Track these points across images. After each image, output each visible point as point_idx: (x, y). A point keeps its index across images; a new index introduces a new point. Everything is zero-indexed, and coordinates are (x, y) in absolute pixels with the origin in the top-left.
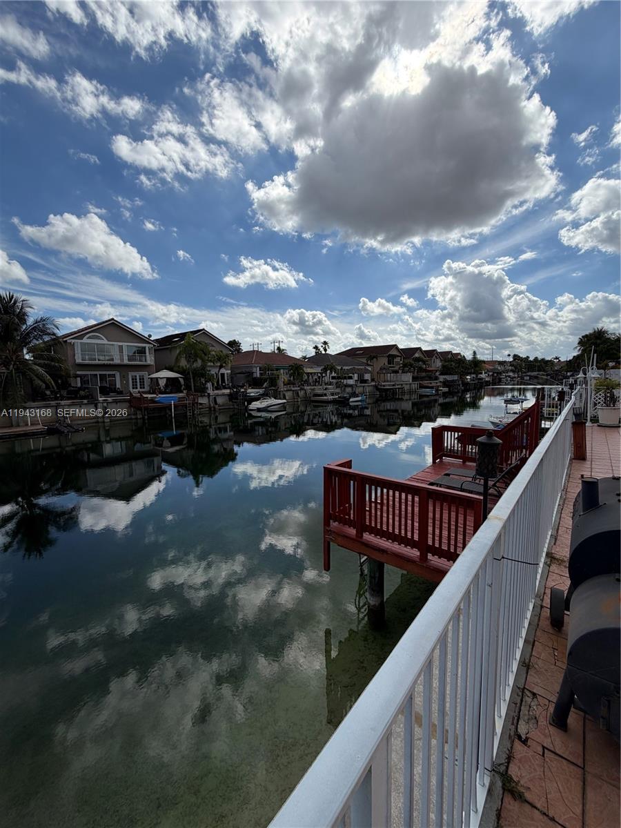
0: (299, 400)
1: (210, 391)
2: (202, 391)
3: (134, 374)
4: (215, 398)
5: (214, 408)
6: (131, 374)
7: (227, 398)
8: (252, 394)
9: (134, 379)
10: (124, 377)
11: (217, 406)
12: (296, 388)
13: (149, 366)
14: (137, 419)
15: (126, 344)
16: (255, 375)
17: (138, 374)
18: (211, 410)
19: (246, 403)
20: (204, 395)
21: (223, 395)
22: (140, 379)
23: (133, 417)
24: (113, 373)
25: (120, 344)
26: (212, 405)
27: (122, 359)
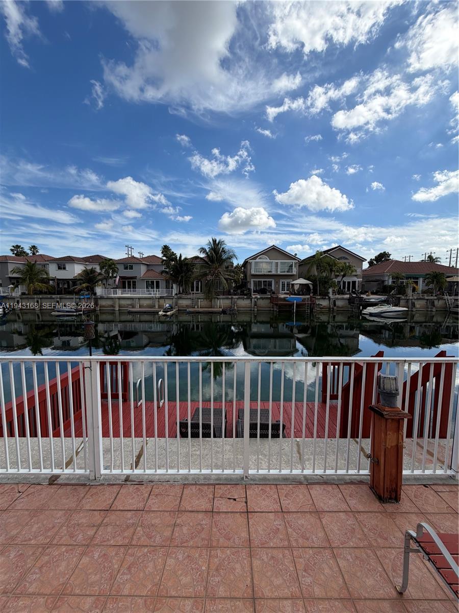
0: (434, 310)
1: (331, 295)
2: (325, 295)
3: (283, 281)
4: (334, 301)
5: (333, 308)
6: (281, 281)
7: (347, 301)
8: (371, 300)
9: (283, 285)
10: (277, 283)
11: (335, 308)
12: (432, 298)
13: (293, 275)
14: (274, 311)
15: (280, 261)
16: (386, 283)
17: (286, 281)
18: (330, 310)
19: (361, 307)
20: (325, 298)
21: (343, 299)
22: (287, 284)
23: (272, 309)
24: (271, 280)
25: (276, 261)
26: (332, 306)
27: (277, 271)
